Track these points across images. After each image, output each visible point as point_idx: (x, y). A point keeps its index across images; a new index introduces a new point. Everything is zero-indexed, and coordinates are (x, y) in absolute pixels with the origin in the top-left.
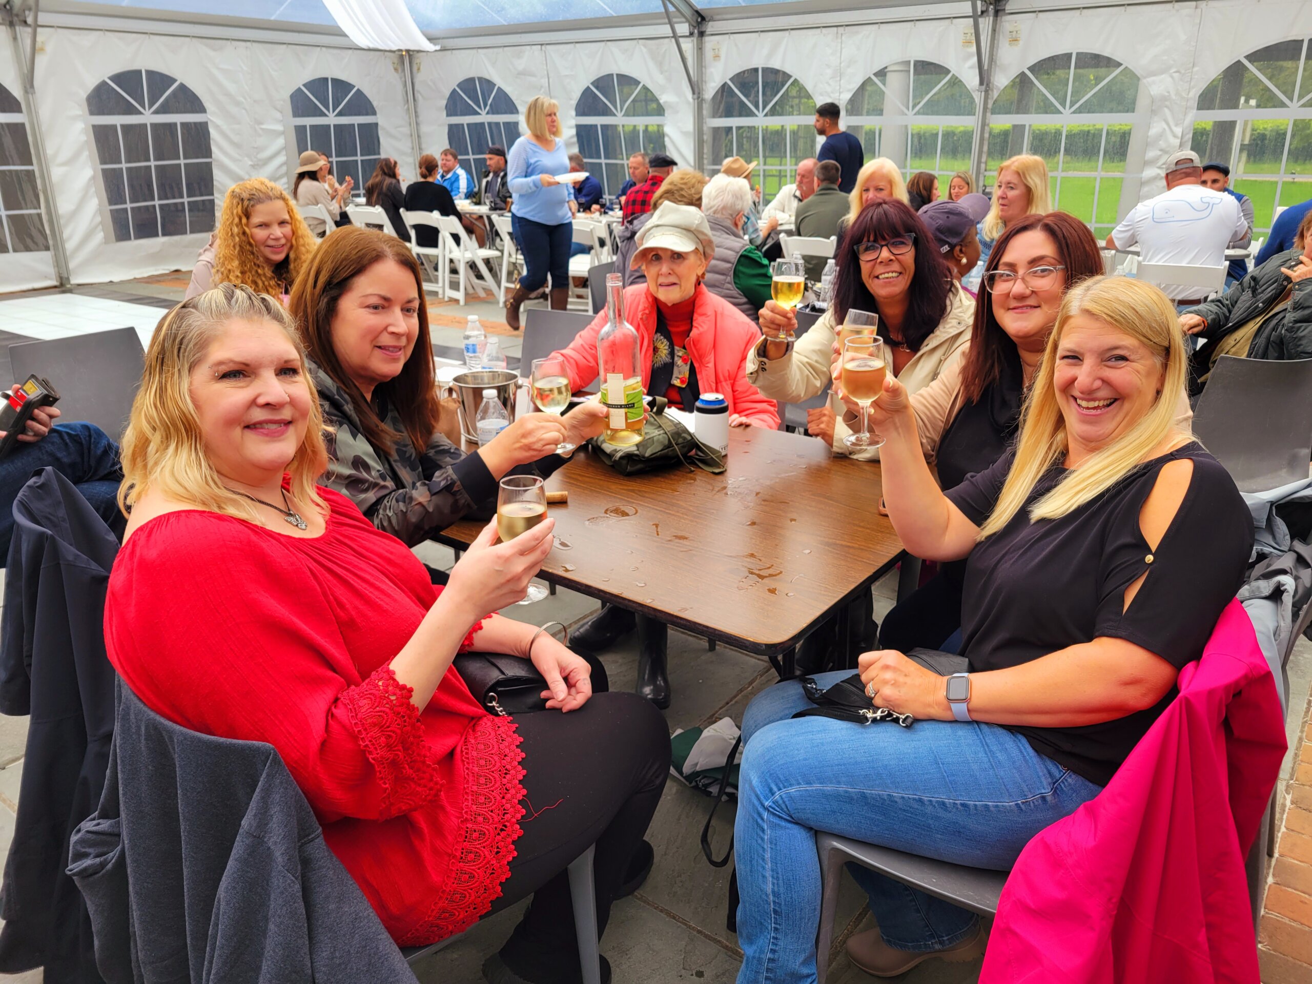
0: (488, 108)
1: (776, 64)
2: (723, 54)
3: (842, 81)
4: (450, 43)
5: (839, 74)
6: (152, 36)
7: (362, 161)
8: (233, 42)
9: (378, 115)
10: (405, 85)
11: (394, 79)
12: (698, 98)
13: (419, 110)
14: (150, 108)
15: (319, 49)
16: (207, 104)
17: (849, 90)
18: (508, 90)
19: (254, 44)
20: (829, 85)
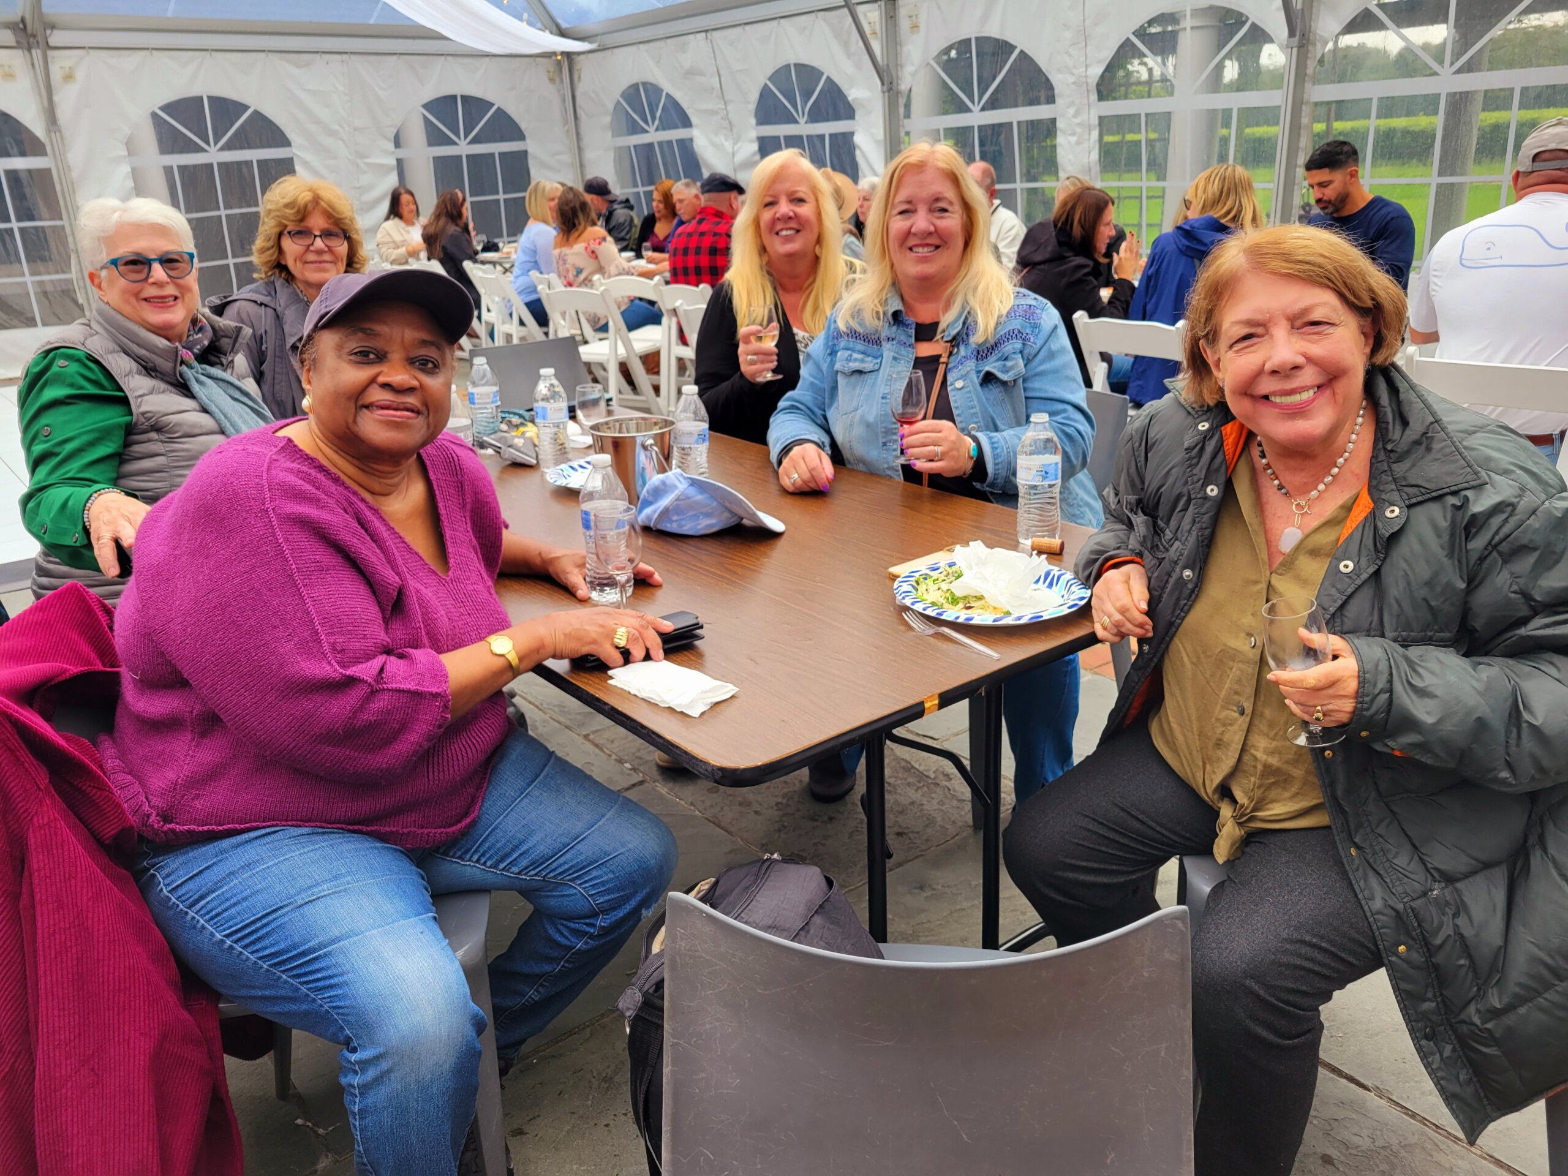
0: (657, 122)
1: (994, 30)
2: (922, 21)
3: (1089, 48)
4: (609, 40)
5: (1084, 37)
6: (214, 54)
7: (505, 200)
8: (324, 56)
9: (528, 141)
10: (564, 101)
11: (551, 94)
12: (890, 90)
13: (582, 130)
14: (216, 144)
15: (443, 58)
16: (291, 136)
17: (1100, 62)
18: (678, 96)
19: (353, 57)
20: (1070, 55)
